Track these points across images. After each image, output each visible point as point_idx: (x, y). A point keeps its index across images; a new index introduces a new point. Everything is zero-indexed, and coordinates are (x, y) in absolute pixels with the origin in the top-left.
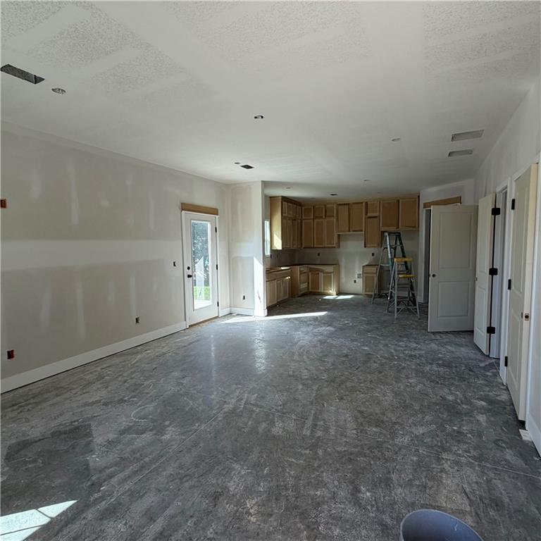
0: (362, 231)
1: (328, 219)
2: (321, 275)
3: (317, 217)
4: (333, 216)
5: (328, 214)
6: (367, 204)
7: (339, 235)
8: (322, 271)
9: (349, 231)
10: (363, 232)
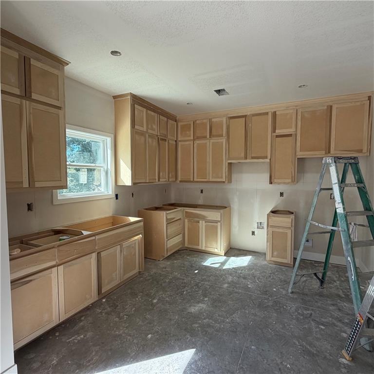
0: (266, 158)
1: (214, 140)
2: (202, 224)
3: (199, 138)
4: (222, 136)
5: (214, 132)
6: (274, 114)
7: (230, 164)
8: (203, 218)
9: (246, 158)
10: (268, 160)
